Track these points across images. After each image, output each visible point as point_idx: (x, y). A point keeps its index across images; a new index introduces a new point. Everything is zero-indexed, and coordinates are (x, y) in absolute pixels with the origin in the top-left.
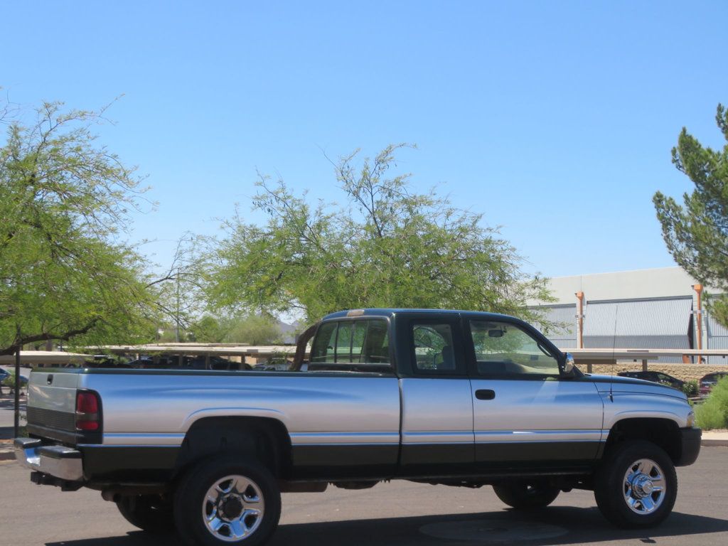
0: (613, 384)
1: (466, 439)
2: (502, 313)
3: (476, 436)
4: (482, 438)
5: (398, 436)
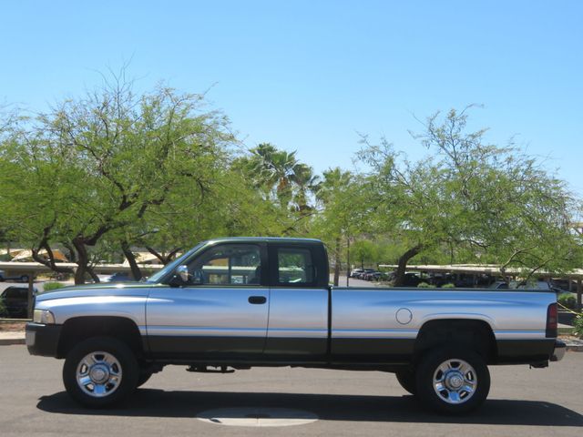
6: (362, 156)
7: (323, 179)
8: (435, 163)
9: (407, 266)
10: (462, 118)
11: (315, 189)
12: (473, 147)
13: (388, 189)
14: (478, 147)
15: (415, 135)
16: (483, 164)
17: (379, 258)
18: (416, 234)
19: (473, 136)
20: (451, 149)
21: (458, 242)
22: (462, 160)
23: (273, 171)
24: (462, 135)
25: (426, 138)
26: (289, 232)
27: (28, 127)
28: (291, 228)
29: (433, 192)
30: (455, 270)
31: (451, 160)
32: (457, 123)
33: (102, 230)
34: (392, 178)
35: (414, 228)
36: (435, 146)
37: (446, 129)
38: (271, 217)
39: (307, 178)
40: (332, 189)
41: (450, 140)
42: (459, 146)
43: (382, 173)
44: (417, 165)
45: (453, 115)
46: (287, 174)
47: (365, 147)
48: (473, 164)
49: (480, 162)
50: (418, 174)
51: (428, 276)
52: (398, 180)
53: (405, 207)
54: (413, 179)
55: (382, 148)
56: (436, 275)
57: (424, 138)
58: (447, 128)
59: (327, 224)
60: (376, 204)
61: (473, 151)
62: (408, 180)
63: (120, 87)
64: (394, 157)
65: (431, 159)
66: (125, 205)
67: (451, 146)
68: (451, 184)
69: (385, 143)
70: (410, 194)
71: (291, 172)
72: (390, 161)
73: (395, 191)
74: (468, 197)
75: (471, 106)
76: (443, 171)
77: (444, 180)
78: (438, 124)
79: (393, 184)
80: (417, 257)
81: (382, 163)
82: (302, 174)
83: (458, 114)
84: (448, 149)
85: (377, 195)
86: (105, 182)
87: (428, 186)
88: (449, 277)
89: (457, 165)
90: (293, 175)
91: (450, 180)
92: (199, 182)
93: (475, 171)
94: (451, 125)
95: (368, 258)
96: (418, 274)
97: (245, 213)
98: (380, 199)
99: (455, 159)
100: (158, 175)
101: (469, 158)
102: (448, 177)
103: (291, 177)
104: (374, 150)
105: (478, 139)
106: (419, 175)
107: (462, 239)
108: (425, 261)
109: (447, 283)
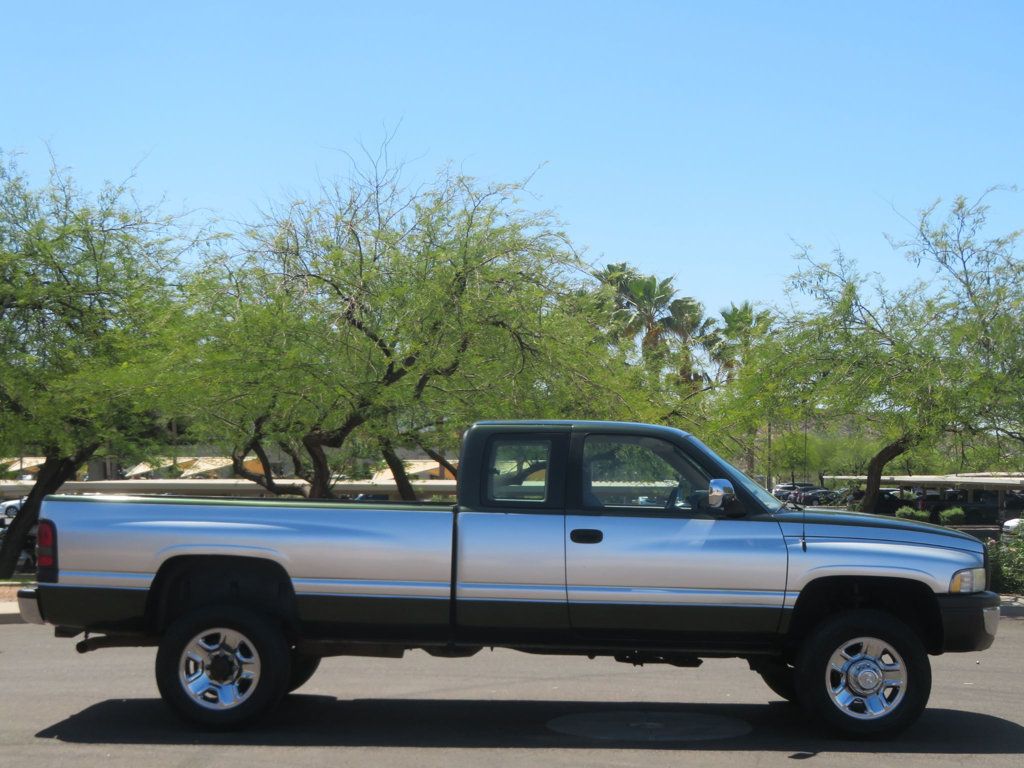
0: (806, 525)
1: (556, 595)
2: (612, 419)
3: (570, 592)
4: (578, 596)
5: (449, 589)
6: (799, 282)
7: (722, 324)
8: (930, 293)
9: (883, 478)
10: (979, 211)
11: (709, 343)
12: (1000, 262)
13: (847, 337)
14: (1008, 263)
15: (895, 242)
16: (1017, 292)
17: (824, 463)
18: (900, 419)
19: (1000, 243)
20: (958, 267)
21: (976, 431)
22: (978, 285)
23: (634, 312)
24: (980, 241)
25: (916, 248)
26: (671, 419)
27: (231, 247)
28: (675, 413)
29: (928, 343)
30: (963, 484)
31: (960, 287)
32: (968, 221)
33: (354, 421)
34: (853, 321)
35: (896, 408)
36: (930, 261)
37: (949, 231)
38: (642, 395)
39: (694, 324)
40: (738, 341)
41: (958, 252)
42: (974, 259)
43: (837, 312)
44: (898, 297)
45: (961, 206)
46: (658, 317)
47: (805, 266)
48: (1000, 292)
49: (1012, 287)
50: (902, 311)
51: (913, 494)
52: (866, 323)
53: (880, 371)
54: (892, 321)
55: (835, 268)
56: (929, 493)
57: (910, 248)
58: (951, 230)
59: (740, 404)
60: (827, 367)
61: (999, 270)
62: (882, 323)
63: (379, 176)
64: (857, 284)
65: (922, 286)
66: (392, 376)
67: (959, 261)
68: (959, 328)
69: (840, 260)
70: (887, 348)
71: (666, 313)
72: (851, 290)
73: (860, 342)
74: (991, 350)
75: (995, 188)
76: (947, 306)
77: (948, 323)
78: (935, 223)
79: (855, 330)
80: (898, 460)
81: (837, 294)
82: (684, 318)
83: (969, 205)
84: (954, 267)
85: (827, 350)
86: (358, 338)
87: (919, 332)
88: (953, 497)
89: (971, 294)
90: (668, 319)
91: (959, 322)
92: (517, 336)
93: (1003, 305)
94: (958, 223)
95: (804, 464)
96: (895, 492)
97: (597, 387)
98: (834, 359)
99: (967, 284)
100: (450, 324)
101: (992, 281)
102: (955, 317)
103: (667, 322)
104: (822, 272)
105: (1007, 247)
106: (902, 315)
107: (982, 425)
108: (908, 469)
109: (950, 507)
